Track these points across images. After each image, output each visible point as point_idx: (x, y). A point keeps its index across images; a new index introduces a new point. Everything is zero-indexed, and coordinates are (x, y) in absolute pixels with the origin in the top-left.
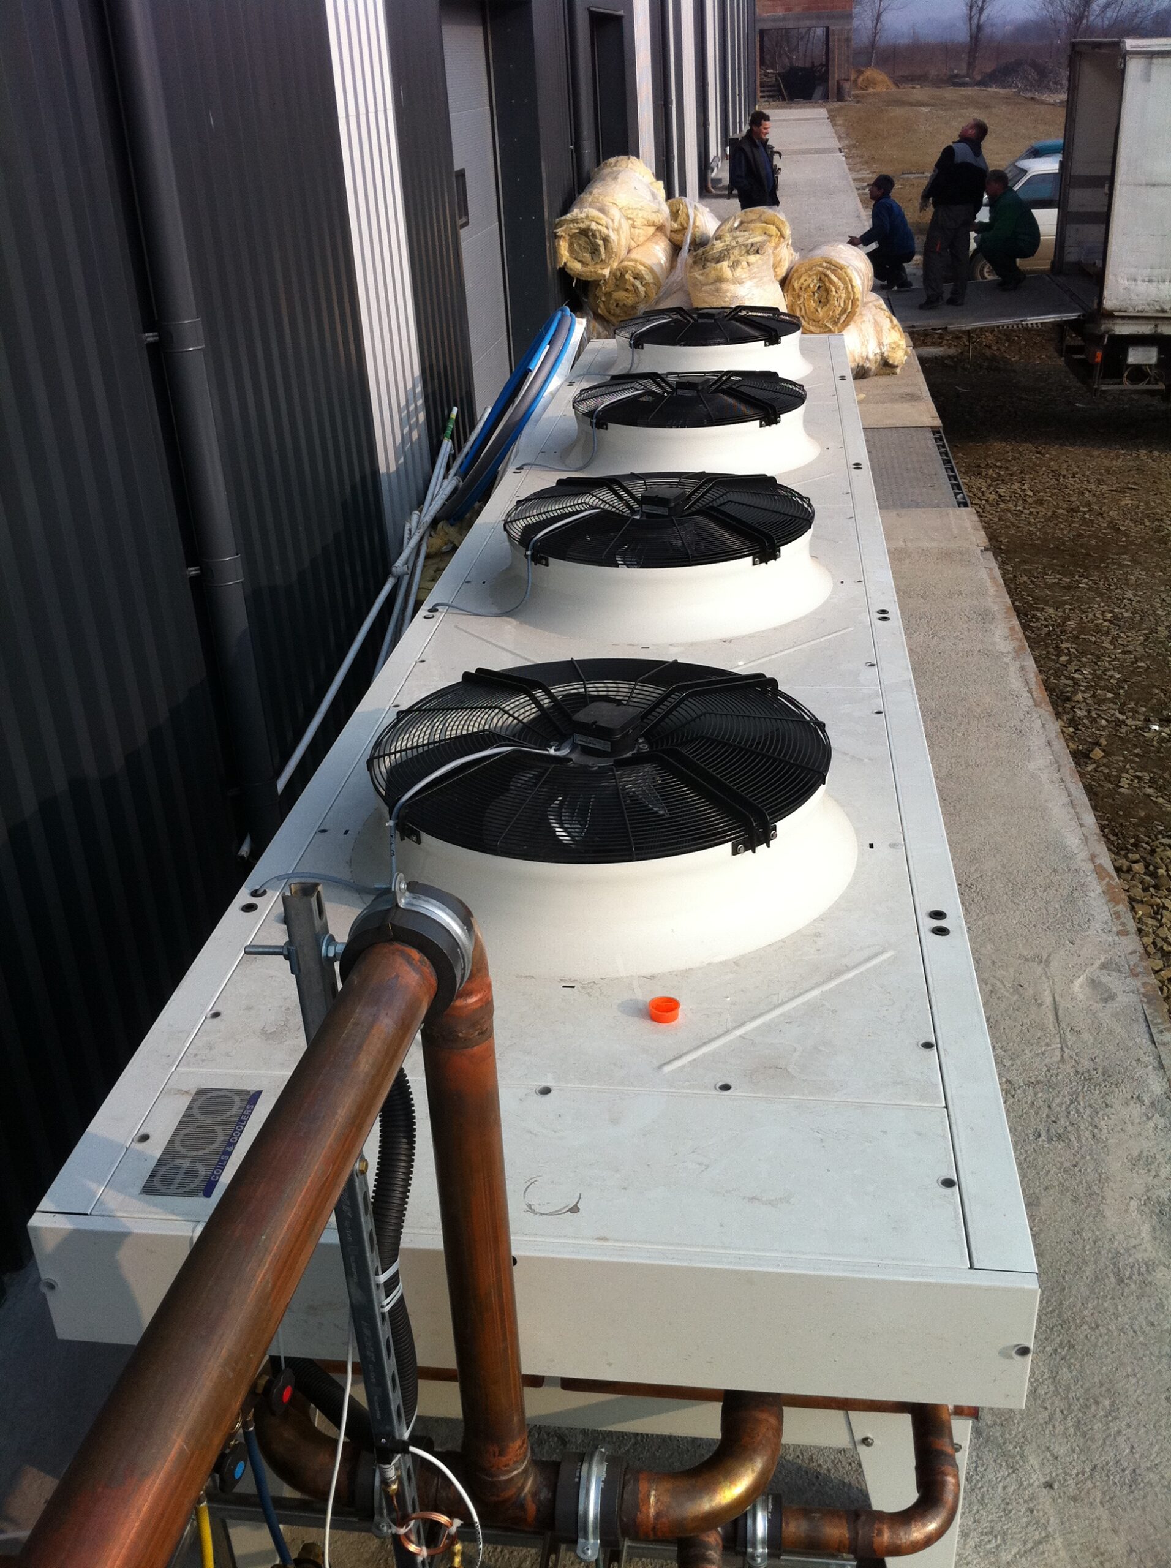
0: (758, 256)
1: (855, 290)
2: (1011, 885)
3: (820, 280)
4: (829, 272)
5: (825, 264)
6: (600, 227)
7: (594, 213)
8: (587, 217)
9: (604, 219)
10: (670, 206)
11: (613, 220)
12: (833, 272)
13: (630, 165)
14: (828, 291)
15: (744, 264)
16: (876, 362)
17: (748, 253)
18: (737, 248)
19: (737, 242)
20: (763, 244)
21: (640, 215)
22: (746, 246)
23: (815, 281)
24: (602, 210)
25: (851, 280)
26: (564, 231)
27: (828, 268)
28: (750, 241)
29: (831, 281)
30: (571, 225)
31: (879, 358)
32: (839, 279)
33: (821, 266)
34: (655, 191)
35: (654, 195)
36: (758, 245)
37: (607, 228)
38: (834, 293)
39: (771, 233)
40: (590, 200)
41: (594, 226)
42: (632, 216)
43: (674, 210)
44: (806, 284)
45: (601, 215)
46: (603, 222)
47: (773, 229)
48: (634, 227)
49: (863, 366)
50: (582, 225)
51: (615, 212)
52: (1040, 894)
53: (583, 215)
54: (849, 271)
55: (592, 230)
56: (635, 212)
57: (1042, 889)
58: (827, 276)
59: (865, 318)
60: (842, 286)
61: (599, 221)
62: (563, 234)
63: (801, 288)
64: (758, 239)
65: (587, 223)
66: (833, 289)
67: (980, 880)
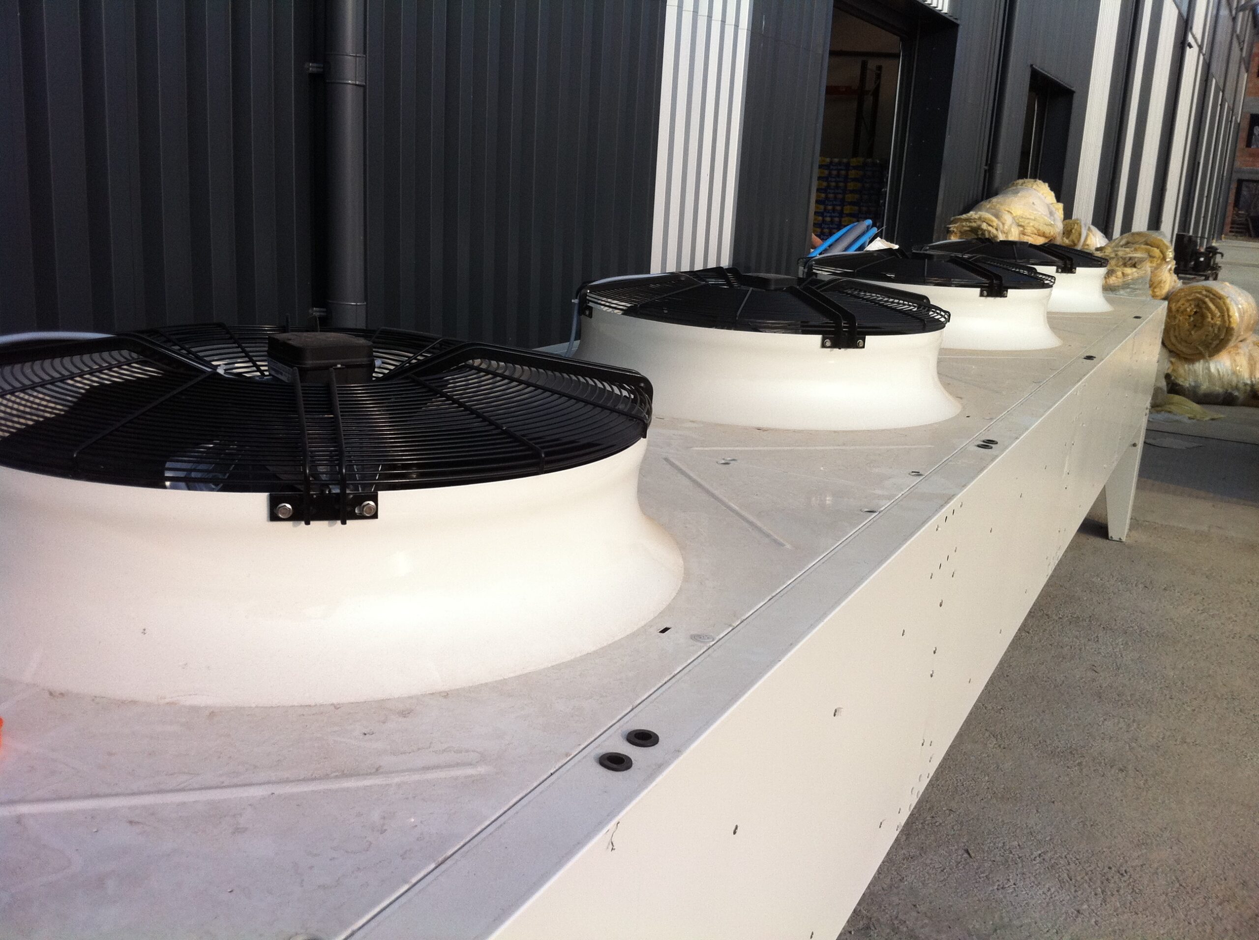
0: (1134, 270)
1: (1231, 319)
2: (1177, 885)
3: (1197, 306)
4: (1207, 300)
5: (1204, 293)
6: (990, 228)
7: (987, 215)
8: (980, 218)
9: (995, 222)
10: (1065, 226)
11: (1003, 224)
12: (1212, 300)
13: (1034, 187)
14: (1203, 317)
15: (1119, 274)
16: (1245, 392)
17: (1125, 265)
18: (1115, 260)
19: (1116, 255)
20: (1141, 260)
21: (1031, 224)
22: (1124, 259)
23: (1193, 306)
24: (997, 216)
25: (1228, 310)
26: (957, 228)
27: (1207, 296)
28: (1129, 255)
29: (1208, 309)
30: (964, 224)
31: (1249, 388)
32: (1217, 307)
33: (1200, 293)
34: (1054, 209)
35: (1051, 214)
36: (1136, 260)
37: (997, 229)
38: (1210, 320)
39: (1154, 255)
40: (988, 206)
41: (984, 226)
42: (1023, 224)
43: (1069, 229)
44: (1183, 308)
45: (994, 218)
46: (995, 224)
47: (1156, 252)
48: (1024, 234)
49: (1231, 394)
50: (974, 225)
51: (1008, 219)
52: (1211, 906)
53: (976, 217)
54: (1228, 301)
55: (982, 229)
56: (1027, 221)
57: (1217, 901)
58: (1205, 303)
59: (1240, 351)
60: (1219, 314)
61: (991, 224)
62: (955, 230)
63: (1178, 311)
64: (1138, 255)
65: (979, 223)
66: (1209, 315)
67: (1138, 869)
